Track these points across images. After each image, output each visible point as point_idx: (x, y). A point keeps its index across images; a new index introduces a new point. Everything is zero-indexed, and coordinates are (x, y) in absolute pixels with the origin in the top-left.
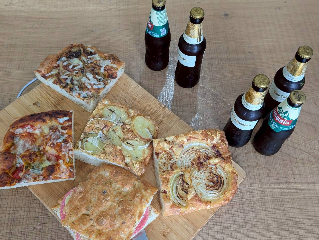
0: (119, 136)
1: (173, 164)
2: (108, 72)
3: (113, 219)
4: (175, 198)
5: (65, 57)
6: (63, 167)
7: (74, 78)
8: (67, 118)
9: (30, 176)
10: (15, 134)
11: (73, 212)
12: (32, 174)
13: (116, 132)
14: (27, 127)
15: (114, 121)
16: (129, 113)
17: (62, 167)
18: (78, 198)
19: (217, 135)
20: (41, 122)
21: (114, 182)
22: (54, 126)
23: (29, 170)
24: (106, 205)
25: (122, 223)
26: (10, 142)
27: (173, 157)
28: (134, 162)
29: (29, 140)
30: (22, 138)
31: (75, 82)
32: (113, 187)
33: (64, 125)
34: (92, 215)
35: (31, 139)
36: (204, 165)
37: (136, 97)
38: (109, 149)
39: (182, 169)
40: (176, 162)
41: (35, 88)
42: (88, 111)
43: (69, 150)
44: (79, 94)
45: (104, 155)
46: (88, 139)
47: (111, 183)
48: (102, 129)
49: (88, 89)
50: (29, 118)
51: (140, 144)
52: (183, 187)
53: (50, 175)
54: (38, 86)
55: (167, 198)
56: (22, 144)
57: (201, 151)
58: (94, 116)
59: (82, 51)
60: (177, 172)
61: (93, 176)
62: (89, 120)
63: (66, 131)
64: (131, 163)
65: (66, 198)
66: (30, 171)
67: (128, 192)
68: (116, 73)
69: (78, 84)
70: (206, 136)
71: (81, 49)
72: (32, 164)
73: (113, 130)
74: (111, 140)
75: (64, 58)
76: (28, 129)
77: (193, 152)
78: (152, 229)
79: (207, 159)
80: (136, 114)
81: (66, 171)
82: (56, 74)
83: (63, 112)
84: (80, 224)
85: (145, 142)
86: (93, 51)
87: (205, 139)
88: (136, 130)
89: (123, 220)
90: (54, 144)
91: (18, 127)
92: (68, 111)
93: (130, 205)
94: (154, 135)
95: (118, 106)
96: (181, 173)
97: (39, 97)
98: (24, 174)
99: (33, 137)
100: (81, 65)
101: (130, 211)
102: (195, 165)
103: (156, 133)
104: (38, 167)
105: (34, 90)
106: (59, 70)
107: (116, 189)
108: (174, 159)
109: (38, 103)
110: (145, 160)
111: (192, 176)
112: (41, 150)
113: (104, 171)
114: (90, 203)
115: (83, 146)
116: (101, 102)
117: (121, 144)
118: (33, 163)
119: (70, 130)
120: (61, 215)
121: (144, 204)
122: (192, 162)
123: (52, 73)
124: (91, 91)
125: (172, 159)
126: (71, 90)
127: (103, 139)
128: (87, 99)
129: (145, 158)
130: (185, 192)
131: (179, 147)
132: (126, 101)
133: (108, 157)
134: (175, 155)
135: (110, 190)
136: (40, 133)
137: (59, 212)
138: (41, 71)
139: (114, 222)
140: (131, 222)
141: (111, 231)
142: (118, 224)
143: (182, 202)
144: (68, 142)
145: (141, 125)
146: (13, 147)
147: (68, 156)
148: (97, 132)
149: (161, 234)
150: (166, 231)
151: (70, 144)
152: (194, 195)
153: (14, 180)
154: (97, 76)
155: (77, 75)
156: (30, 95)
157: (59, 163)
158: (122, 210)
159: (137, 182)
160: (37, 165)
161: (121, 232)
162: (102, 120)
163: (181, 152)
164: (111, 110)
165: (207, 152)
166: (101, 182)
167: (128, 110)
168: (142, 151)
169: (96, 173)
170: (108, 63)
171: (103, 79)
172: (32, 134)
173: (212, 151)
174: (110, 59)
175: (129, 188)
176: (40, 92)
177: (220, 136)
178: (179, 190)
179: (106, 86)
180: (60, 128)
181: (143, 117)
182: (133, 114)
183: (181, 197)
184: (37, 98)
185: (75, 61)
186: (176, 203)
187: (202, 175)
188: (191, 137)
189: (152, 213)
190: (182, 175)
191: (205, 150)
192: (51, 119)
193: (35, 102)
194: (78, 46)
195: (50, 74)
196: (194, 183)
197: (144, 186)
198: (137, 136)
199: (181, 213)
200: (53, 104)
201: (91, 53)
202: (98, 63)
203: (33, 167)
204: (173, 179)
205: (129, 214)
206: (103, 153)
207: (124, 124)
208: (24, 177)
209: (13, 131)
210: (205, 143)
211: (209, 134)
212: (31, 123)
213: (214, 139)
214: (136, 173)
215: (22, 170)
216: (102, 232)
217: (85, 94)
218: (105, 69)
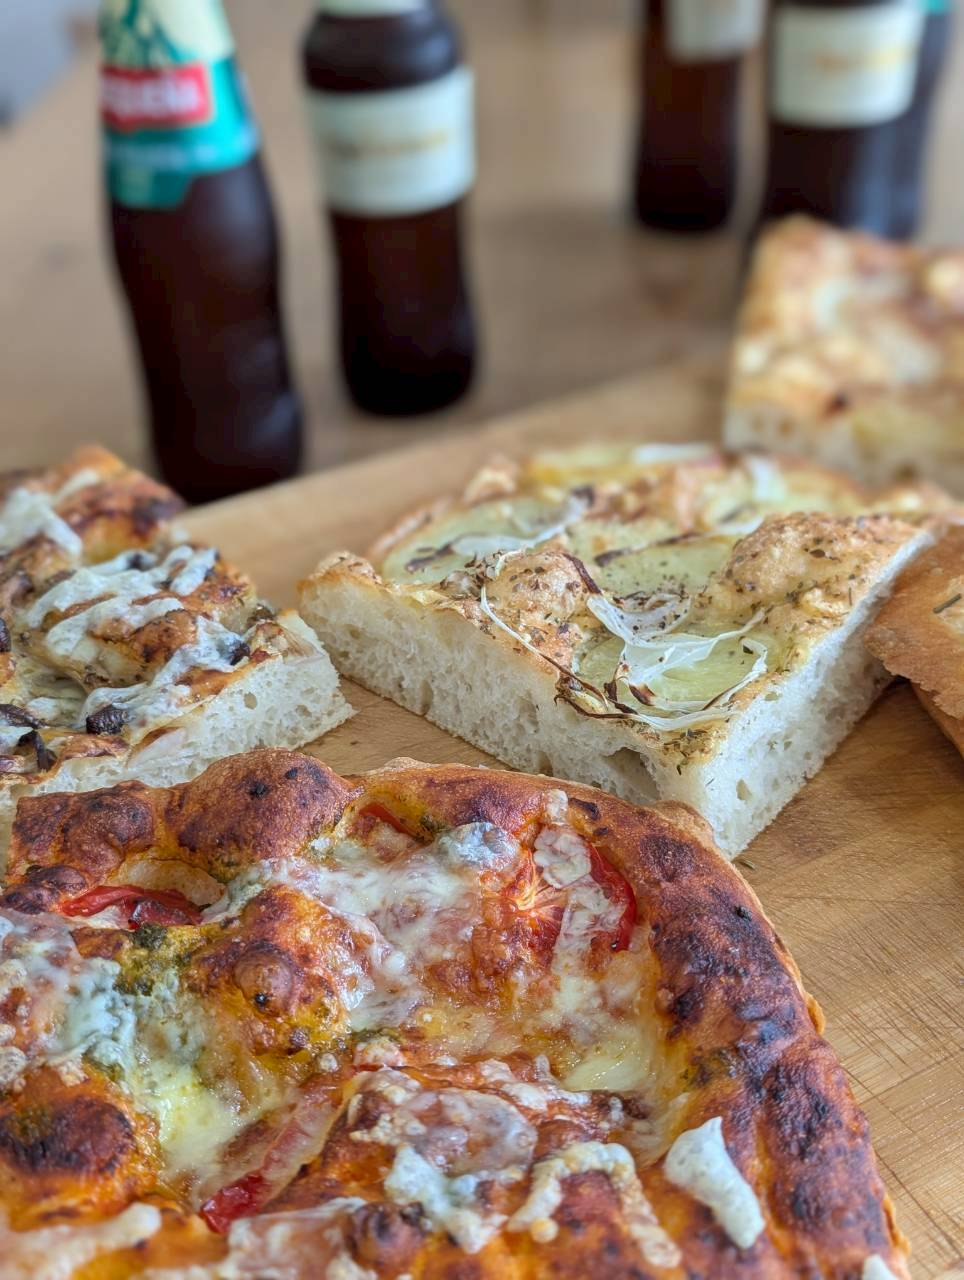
0: (662, 544)
13: (623, 552)
44: (192, 677)
45: (813, 598)
126: (107, 725)
133: (847, 568)
217: (212, 644)
218: (76, 518)
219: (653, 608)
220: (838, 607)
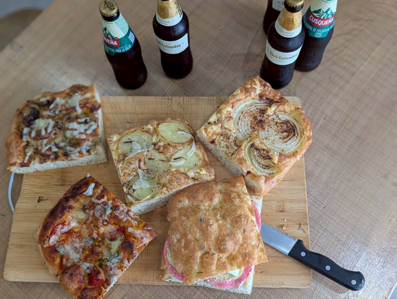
0: (161, 160)
1: (235, 141)
2: (87, 107)
3: (233, 236)
4: (262, 171)
5: (25, 127)
6: (138, 233)
7: (57, 141)
8: (93, 185)
9: (113, 270)
10: (52, 246)
11: (190, 263)
12: (113, 266)
13: (154, 159)
14: (58, 230)
15: (142, 149)
16: (148, 130)
17: (136, 234)
18: (181, 247)
19: (257, 83)
20: (69, 211)
21: (199, 203)
22: (86, 204)
23: (106, 265)
24: (214, 230)
25: (244, 232)
26: (57, 257)
27: (229, 134)
28: (198, 171)
29: (74, 239)
30: (64, 244)
31: (62, 144)
32: (204, 209)
33: (97, 194)
34: (210, 249)
35: (75, 236)
36: (264, 120)
37: (135, 110)
38: (165, 179)
39: (247, 139)
40: (236, 137)
41: (23, 185)
42: (102, 162)
43: (127, 213)
44: (80, 152)
45: (165, 189)
46: (133, 188)
47: (198, 207)
48: (138, 166)
49: (84, 140)
50: (52, 217)
51: (187, 151)
52: (261, 156)
53: (132, 251)
54: (23, 181)
55: (255, 176)
56: (71, 249)
57: (252, 110)
58: (118, 161)
59: (37, 107)
60: (245, 146)
61: (175, 215)
62: (117, 168)
63: (106, 197)
64: (196, 174)
65: (167, 258)
66: (108, 265)
67: (220, 202)
68: (96, 101)
69: (66, 144)
70: (247, 91)
71: (33, 106)
72: (103, 258)
73: (150, 159)
74: (156, 169)
75: (26, 130)
76: (60, 230)
77: (245, 116)
78: (267, 215)
79: (263, 113)
80: (156, 126)
81: (144, 234)
82: (34, 153)
83: (81, 183)
84: (208, 267)
85: (189, 145)
86: (48, 98)
87: (248, 94)
88: (171, 140)
89: (242, 229)
90: (106, 221)
91: (49, 236)
92: (85, 178)
93: (235, 211)
94: (190, 131)
95: (130, 132)
96: (249, 144)
97: (37, 190)
98: (105, 273)
99: (75, 232)
100: (52, 122)
101: (241, 215)
102: (256, 128)
103: (190, 128)
104: (111, 255)
105: (22, 188)
106: (33, 146)
107: (207, 208)
108: (232, 136)
109: (42, 197)
110: (204, 160)
111: (261, 140)
112: (95, 238)
113: (180, 202)
114: (198, 241)
115: (136, 198)
116: (111, 142)
117: (169, 165)
118: (103, 256)
119: (108, 194)
120: (177, 278)
121: (245, 199)
122: (251, 127)
123: (28, 154)
124: (88, 140)
125: (230, 136)
126: (66, 155)
127: (147, 175)
128: (92, 150)
129: (203, 159)
130: (267, 159)
131: (229, 120)
132: (129, 122)
133: (172, 187)
134: (230, 131)
135: (203, 214)
136: (77, 222)
137: (173, 277)
138: (16, 162)
139: (236, 238)
140: (250, 224)
141: (240, 248)
142: (240, 236)
143: (271, 171)
144: (119, 206)
145: (170, 132)
146: (64, 260)
147: (132, 219)
148: (135, 174)
149: (278, 213)
150: (279, 206)
151: (123, 206)
152: (278, 155)
153: (100, 288)
154: (79, 120)
155: (56, 135)
156: (24, 196)
157: (130, 233)
158: (232, 221)
159: (219, 186)
160: (108, 254)
161: (249, 241)
162: (131, 158)
163: (234, 124)
164: (128, 142)
165: (258, 107)
166: (188, 214)
167: (143, 128)
168: (194, 156)
169: (174, 211)
170: (77, 98)
171: (88, 118)
172: (70, 230)
173: (262, 102)
174: (76, 92)
175: (219, 197)
176: (33, 185)
177: (259, 82)
178: (260, 162)
179: (98, 123)
180: (96, 200)
181: (164, 123)
182: (153, 128)
183: (267, 166)
184: (36, 193)
185: (40, 123)
186: (266, 175)
187: (270, 132)
188: (234, 103)
189: (256, 201)
190: (253, 145)
191: (256, 106)
192: (76, 200)
193: (38, 199)
194: (27, 106)
195: (27, 158)
196: (269, 145)
197: (229, 185)
198: (177, 145)
199: (278, 181)
200: (58, 185)
201: (49, 103)
202: (67, 106)
203: (107, 258)
204: (246, 155)
205: (243, 219)
206: (163, 188)
207: (155, 144)
208: (109, 276)
209: (48, 245)
210: (250, 99)
211: (248, 87)
212: (59, 221)
213: (256, 89)
214: (209, 179)
215: (97, 272)
216: (233, 256)
217: (85, 148)
218: (81, 106)
219: (148, 174)
220: (166, 192)
